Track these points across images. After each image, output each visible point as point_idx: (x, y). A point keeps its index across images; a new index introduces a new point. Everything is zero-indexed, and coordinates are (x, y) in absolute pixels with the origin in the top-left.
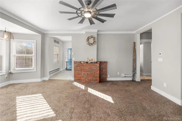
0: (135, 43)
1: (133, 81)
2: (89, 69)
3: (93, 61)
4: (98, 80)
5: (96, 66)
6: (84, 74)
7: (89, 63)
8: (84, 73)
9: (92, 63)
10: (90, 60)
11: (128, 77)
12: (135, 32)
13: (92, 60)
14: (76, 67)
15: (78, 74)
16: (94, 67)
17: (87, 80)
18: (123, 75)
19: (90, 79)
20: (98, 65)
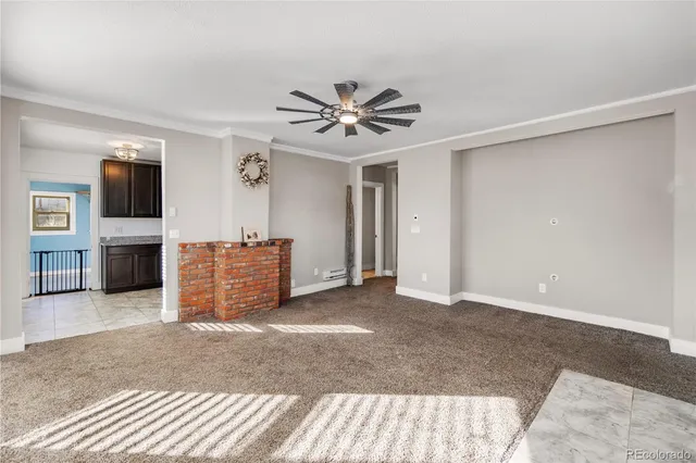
0: (349, 187)
1: (349, 285)
2: (249, 266)
3: (259, 240)
4: (277, 298)
5: (271, 253)
6: (232, 284)
7: (250, 245)
8: (232, 281)
9: (259, 244)
10: (249, 237)
11: (337, 278)
12: (352, 159)
13: (256, 235)
14: (190, 264)
15: (198, 293)
16: (264, 258)
17: (242, 306)
18: (327, 274)
19: (252, 298)
20: (275, 250)
